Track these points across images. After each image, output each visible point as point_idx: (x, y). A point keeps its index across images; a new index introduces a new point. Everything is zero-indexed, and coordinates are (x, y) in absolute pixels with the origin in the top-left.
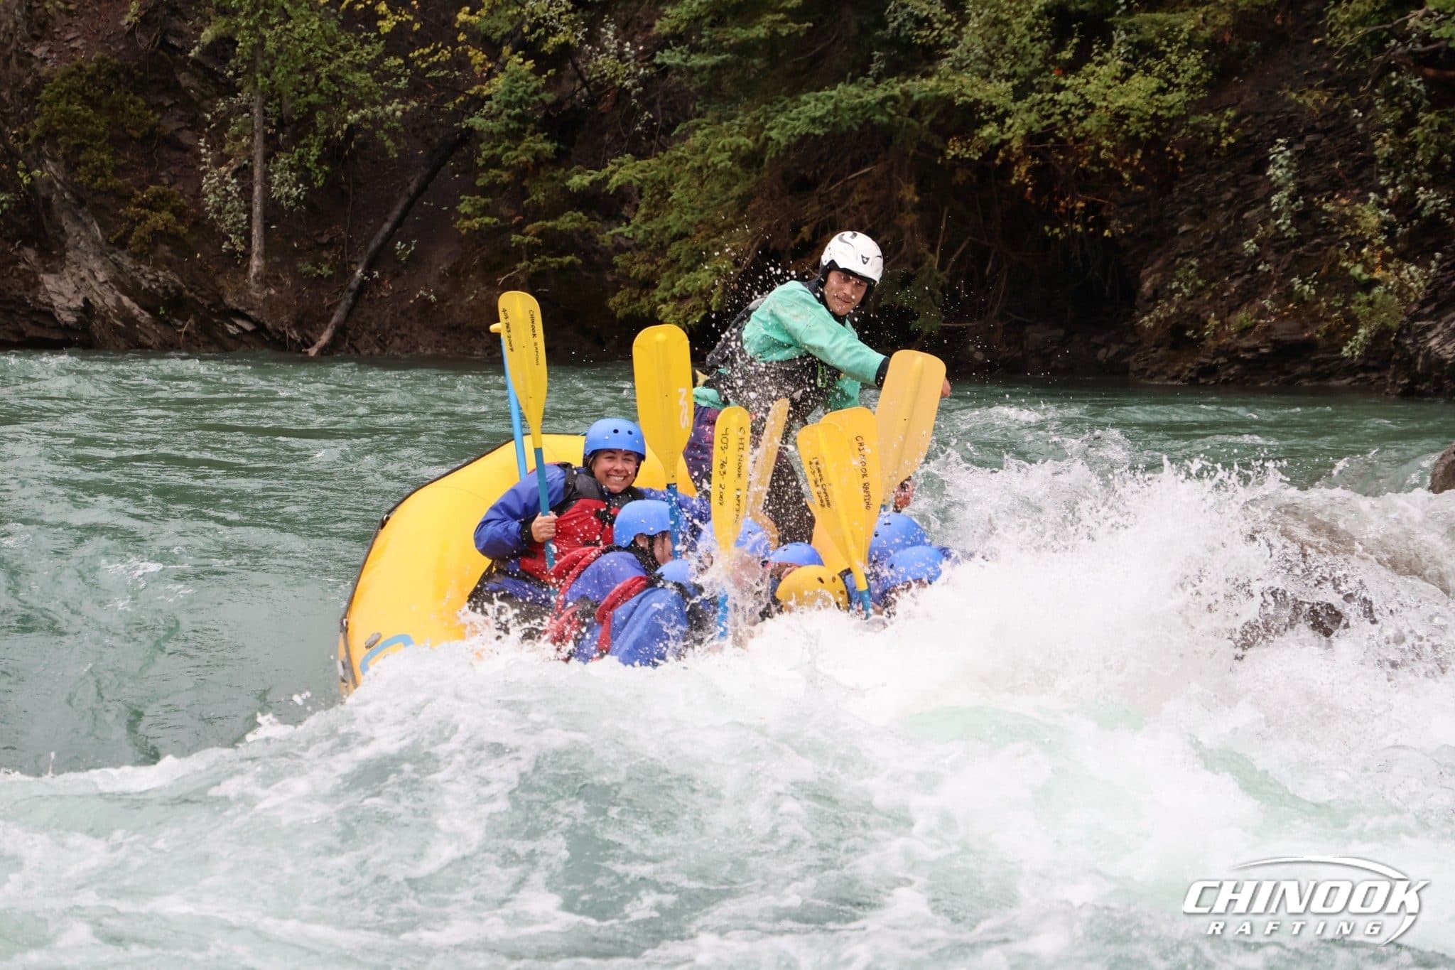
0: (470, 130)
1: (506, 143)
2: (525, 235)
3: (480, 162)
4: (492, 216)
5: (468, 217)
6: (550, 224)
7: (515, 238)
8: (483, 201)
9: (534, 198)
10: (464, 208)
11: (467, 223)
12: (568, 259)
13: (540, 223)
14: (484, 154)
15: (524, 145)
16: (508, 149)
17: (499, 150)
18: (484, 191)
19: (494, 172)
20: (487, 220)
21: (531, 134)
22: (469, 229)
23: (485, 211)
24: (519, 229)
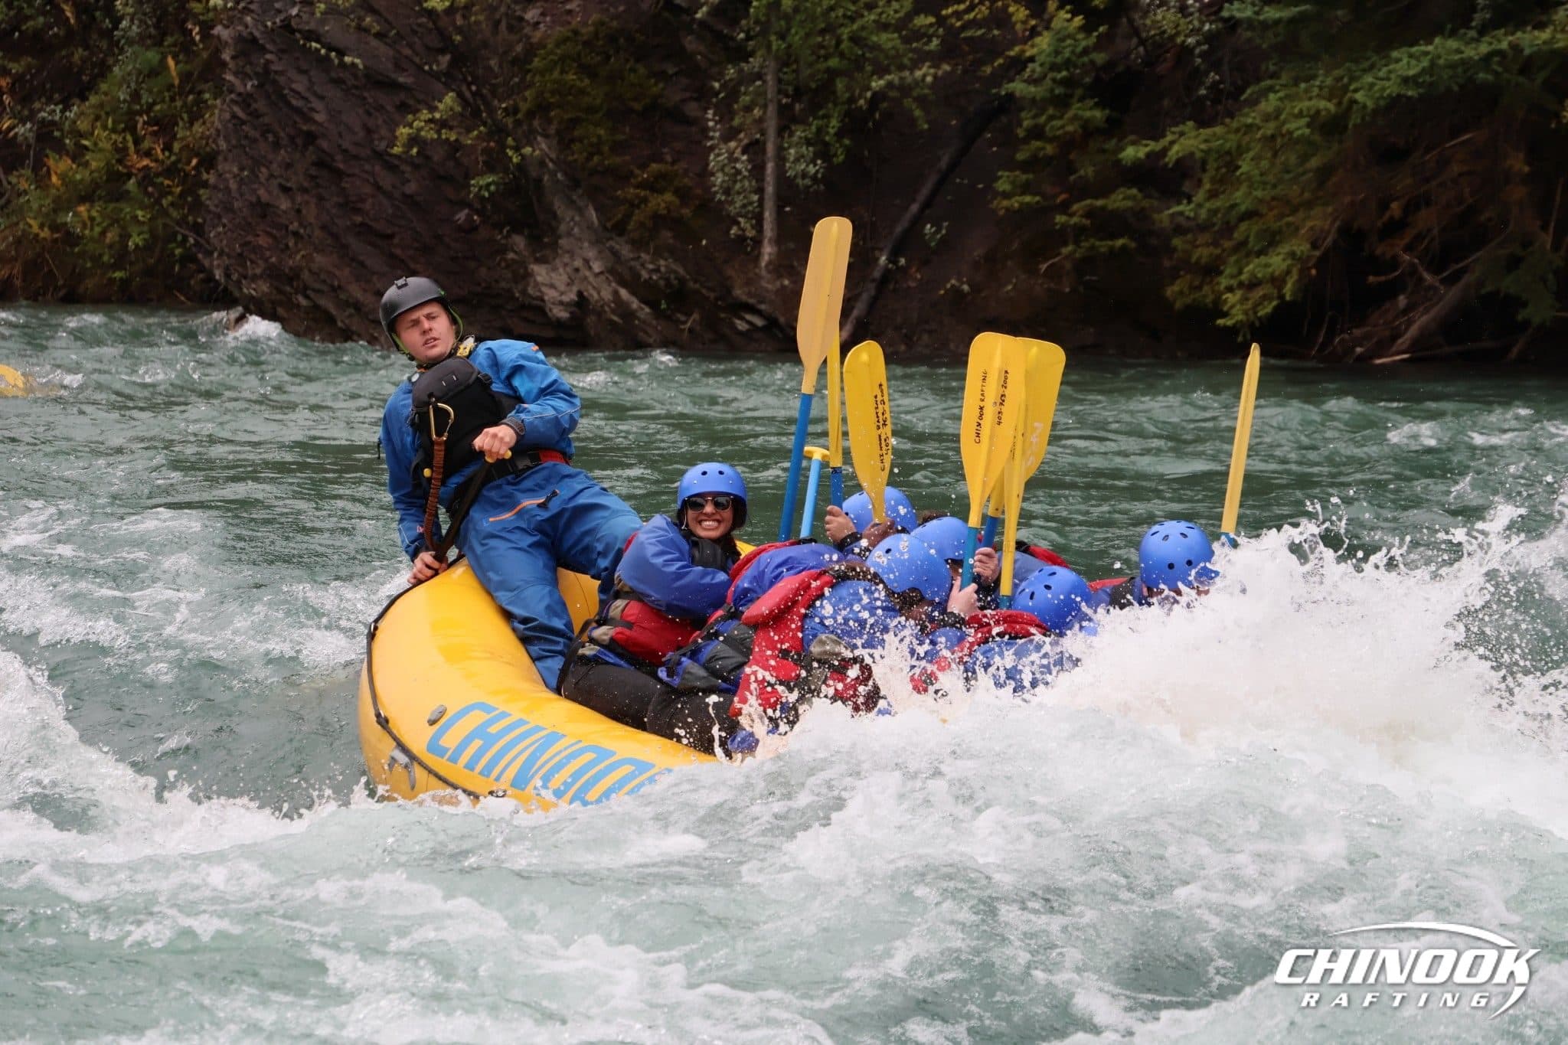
0: (1010, 96)
1: (1051, 111)
2: (1071, 215)
3: (1021, 133)
4: (1035, 194)
5: (1006, 195)
6: (1099, 203)
7: (1060, 219)
8: (1024, 177)
9: (1082, 172)
10: (1003, 185)
11: (1005, 203)
12: (1120, 242)
13: (1088, 202)
14: (1026, 123)
15: (1070, 114)
16: (1051, 118)
17: (1043, 119)
18: (1026, 166)
19: (1038, 144)
20: (1028, 199)
21: (1081, 99)
22: (1007, 209)
23: (1025, 189)
24: (1064, 207)
